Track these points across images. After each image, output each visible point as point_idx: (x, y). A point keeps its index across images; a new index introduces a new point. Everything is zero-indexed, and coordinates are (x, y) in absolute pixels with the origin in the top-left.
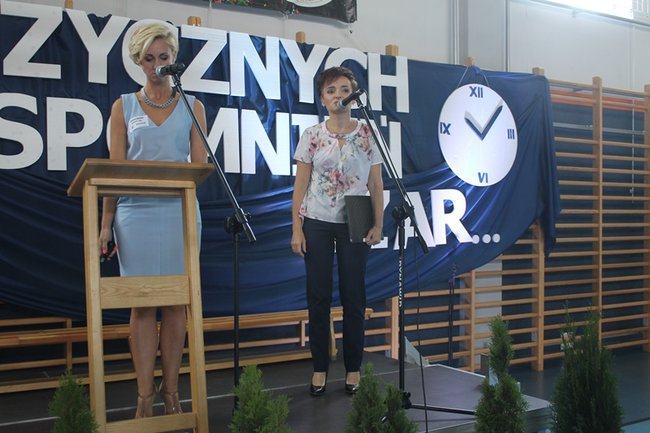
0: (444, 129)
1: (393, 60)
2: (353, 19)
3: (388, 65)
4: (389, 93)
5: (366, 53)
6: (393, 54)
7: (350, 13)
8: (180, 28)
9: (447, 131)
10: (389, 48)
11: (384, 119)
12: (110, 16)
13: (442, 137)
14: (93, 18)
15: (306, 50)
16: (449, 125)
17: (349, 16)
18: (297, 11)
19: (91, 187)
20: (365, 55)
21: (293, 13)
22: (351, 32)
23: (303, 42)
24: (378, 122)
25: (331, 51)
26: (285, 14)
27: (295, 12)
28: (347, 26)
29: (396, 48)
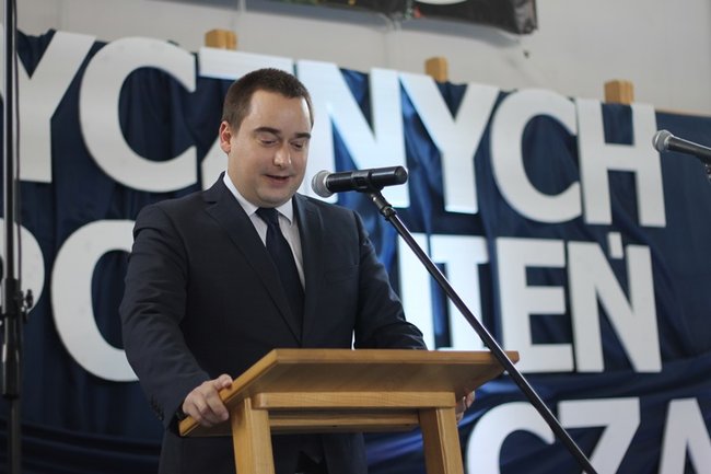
1: (626, 113)
2: (530, 26)
3: (618, 125)
4: (623, 185)
5: (572, 100)
6: (624, 101)
7: (522, 13)
8: (196, 55)
10: (612, 87)
11: (615, 240)
12: (51, 33)
14: (19, 38)
15: (453, 96)
17: (521, 20)
18: (417, 13)
19: (257, 412)
20: (570, 103)
21: (408, 17)
22: (526, 54)
23: (442, 79)
24: (606, 249)
25: (502, 96)
26: (393, 20)
27: (413, 15)
28: (518, 42)
29: (629, 86)
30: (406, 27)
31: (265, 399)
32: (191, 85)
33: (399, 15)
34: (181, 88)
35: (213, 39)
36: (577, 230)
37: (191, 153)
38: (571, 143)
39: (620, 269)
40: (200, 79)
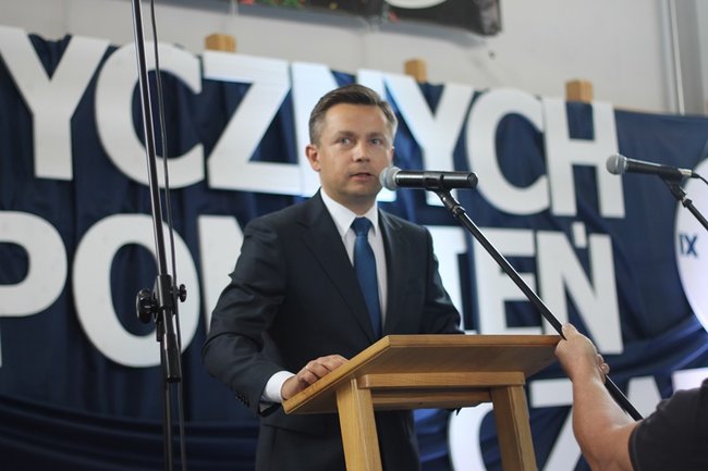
0: (686, 246)
1: (587, 111)
2: (495, 29)
3: (580, 123)
4: (585, 178)
5: (539, 98)
6: (584, 98)
7: (487, 16)
8: (200, 58)
9: (691, 249)
10: (573, 87)
11: (579, 229)
12: (68, 38)
13: (685, 264)
14: (38, 43)
15: (432, 95)
16: (695, 238)
17: (487, 23)
18: (393, 17)
19: (363, 391)
20: (536, 102)
21: (385, 21)
22: (492, 55)
23: (422, 79)
24: (571, 238)
25: (476, 96)
26: (370, 23)
27: (389, 18)
28: (484, 43)
29: (589, 86)
30: (384, 29)
31: (368, 379)
32: (196, 87)
33: (376, 18)
34: (187, 90)
35: (213, 43)
36: (545, 221)
37: (198, 151)
38: (538, 139)
39: (584, 256)
40: (205, 82)
